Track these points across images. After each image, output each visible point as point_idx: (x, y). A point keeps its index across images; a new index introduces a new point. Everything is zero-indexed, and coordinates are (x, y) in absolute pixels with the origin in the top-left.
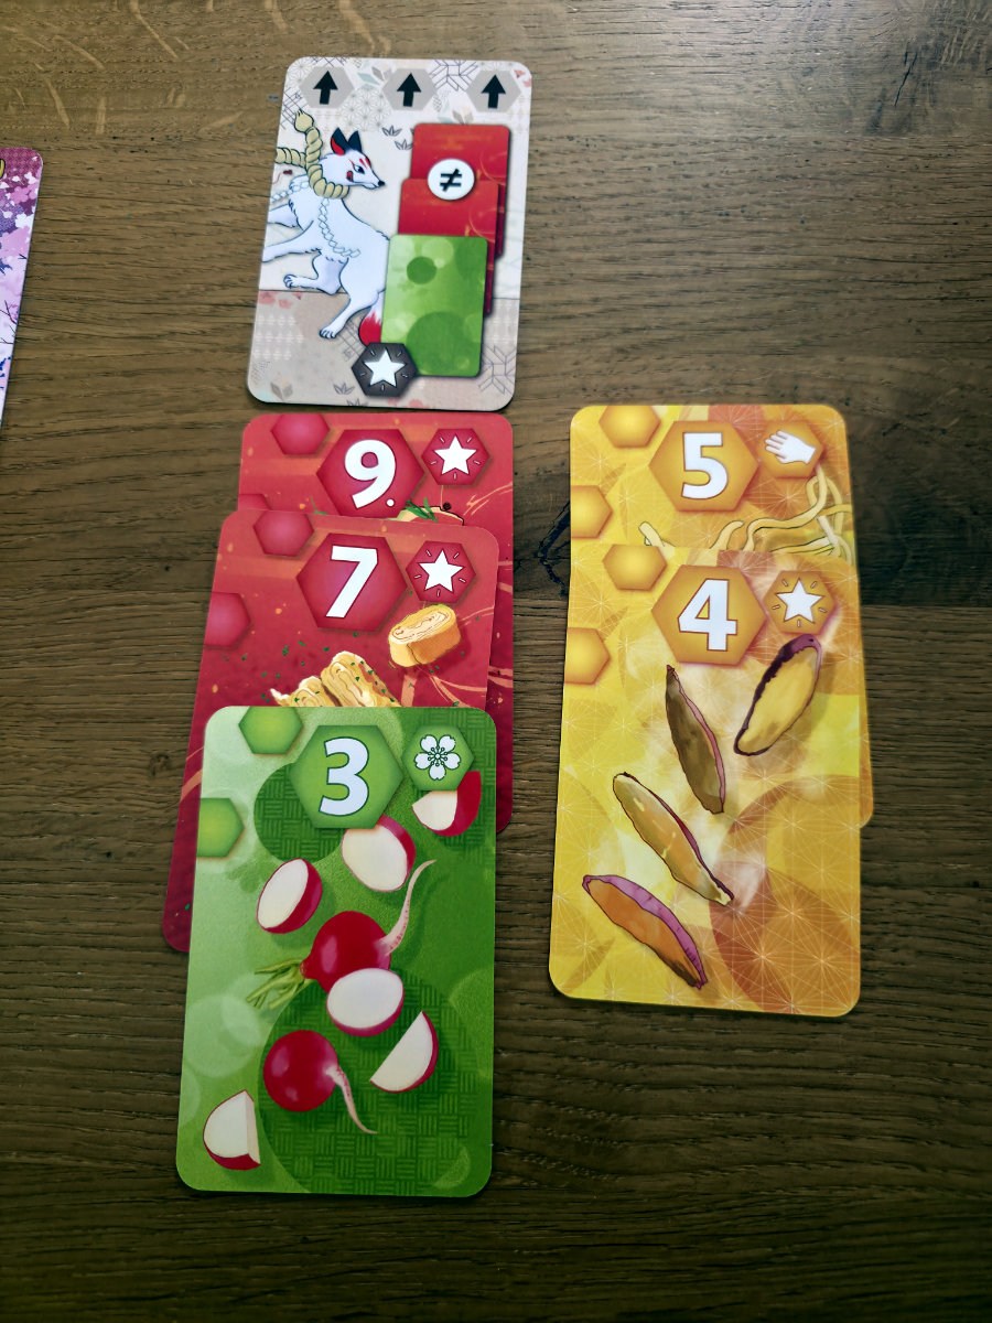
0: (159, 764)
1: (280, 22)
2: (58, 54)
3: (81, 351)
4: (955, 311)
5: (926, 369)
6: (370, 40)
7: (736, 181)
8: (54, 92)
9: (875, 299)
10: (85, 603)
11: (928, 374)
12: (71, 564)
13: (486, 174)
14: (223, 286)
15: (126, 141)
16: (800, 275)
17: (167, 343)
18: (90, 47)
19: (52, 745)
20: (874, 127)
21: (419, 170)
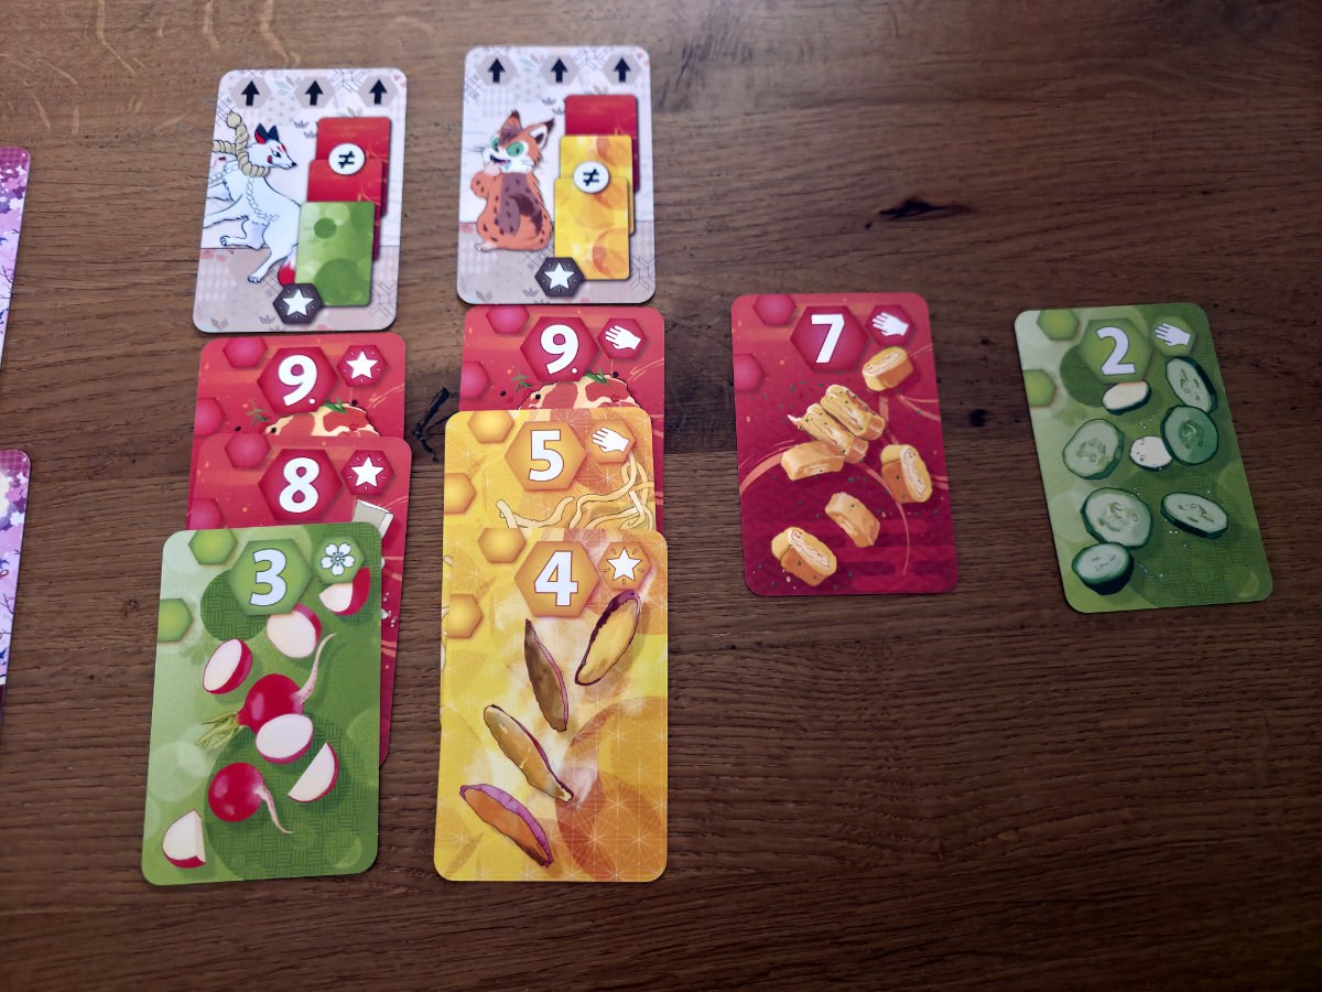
0: (129, 607)
1: (215, 44)
2: (41, 73)
3: (61, 302)
5: (697, 283)
6: (285, 55)
8: (38, 103)
10: (70, 491)
11: (698, 286)
12: (59, 463)
13: (373, 154)
14: (174, 247)
15: (96, 140)
17: (132, 292)
18: (66, 68)
19: (48, 599)
21: (323, 153)
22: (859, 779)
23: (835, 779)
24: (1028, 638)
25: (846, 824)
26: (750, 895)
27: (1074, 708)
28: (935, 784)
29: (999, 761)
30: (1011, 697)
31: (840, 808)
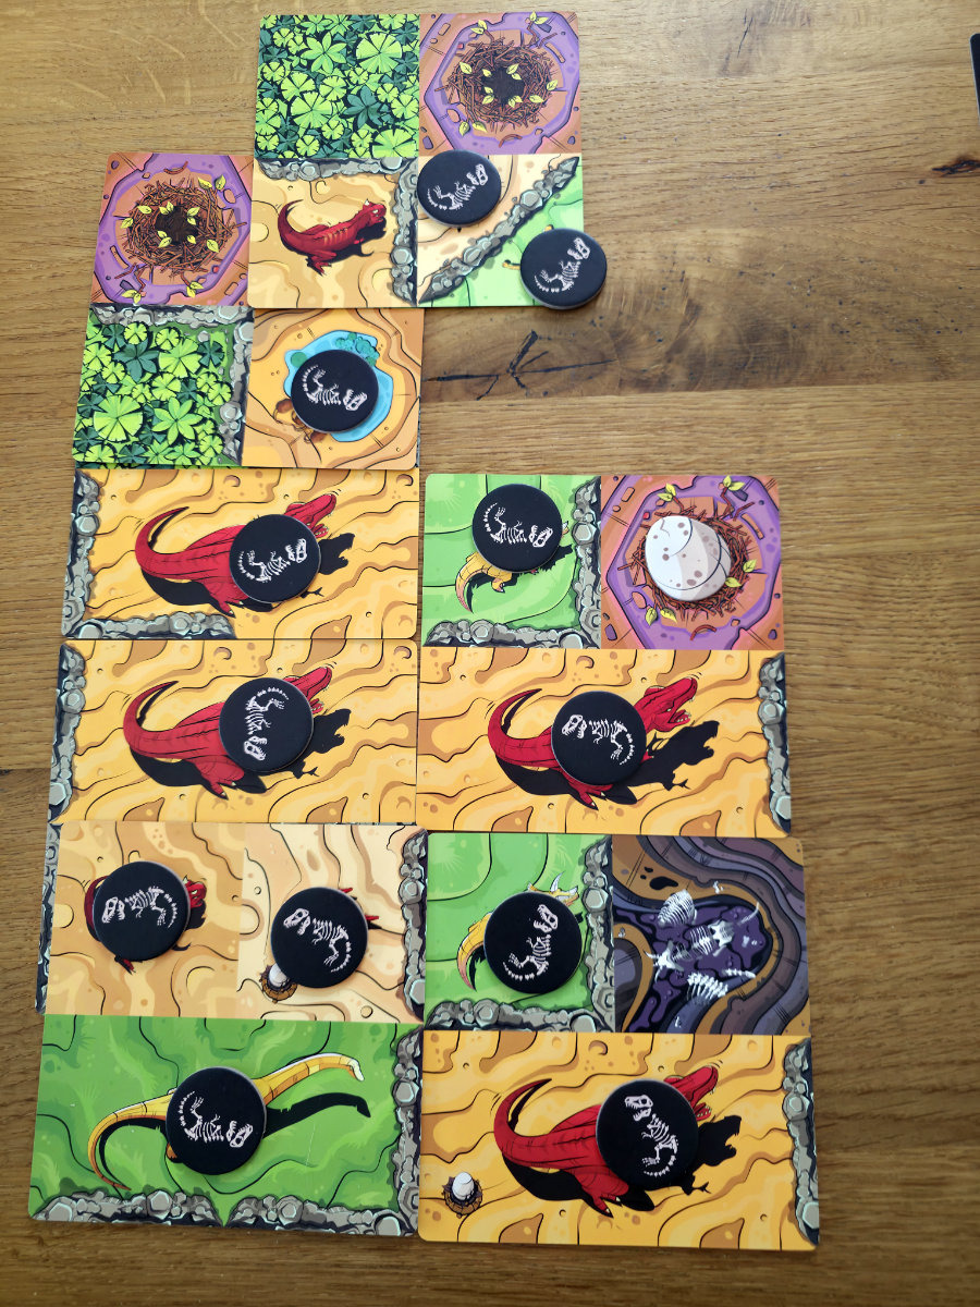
2: (152, 49)
4: (778, 194)
5: (761, 235)
7: (630, 115)
8: (152, 76)
9: (726, 190)
11: (763, 238)
16: (675, 176)
18: (173, 43)
20: (724, 71)
22: (908, 669)
25: (898, 706)
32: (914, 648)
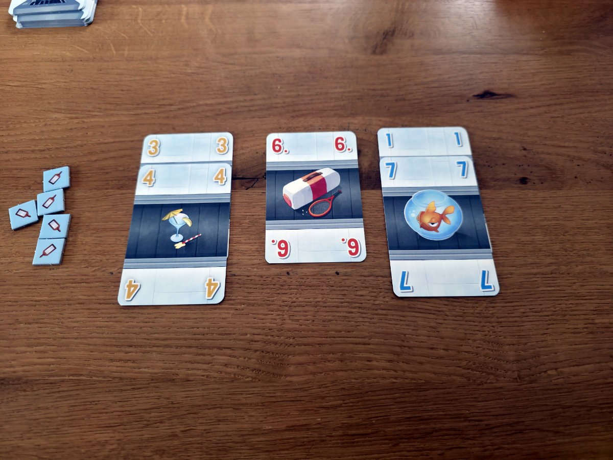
22: (475, 340)
23: (463, 340)
24: (555, 279)
25: (470, 362)
26: (422, 393)
27: (582, 312)
28: (513, 345)
29: (545, 335)
30: (549, 306)
31: (466, 354)
32: (477, 328)
